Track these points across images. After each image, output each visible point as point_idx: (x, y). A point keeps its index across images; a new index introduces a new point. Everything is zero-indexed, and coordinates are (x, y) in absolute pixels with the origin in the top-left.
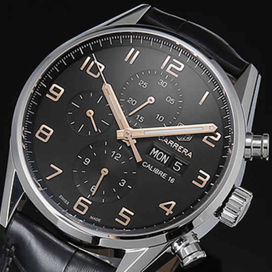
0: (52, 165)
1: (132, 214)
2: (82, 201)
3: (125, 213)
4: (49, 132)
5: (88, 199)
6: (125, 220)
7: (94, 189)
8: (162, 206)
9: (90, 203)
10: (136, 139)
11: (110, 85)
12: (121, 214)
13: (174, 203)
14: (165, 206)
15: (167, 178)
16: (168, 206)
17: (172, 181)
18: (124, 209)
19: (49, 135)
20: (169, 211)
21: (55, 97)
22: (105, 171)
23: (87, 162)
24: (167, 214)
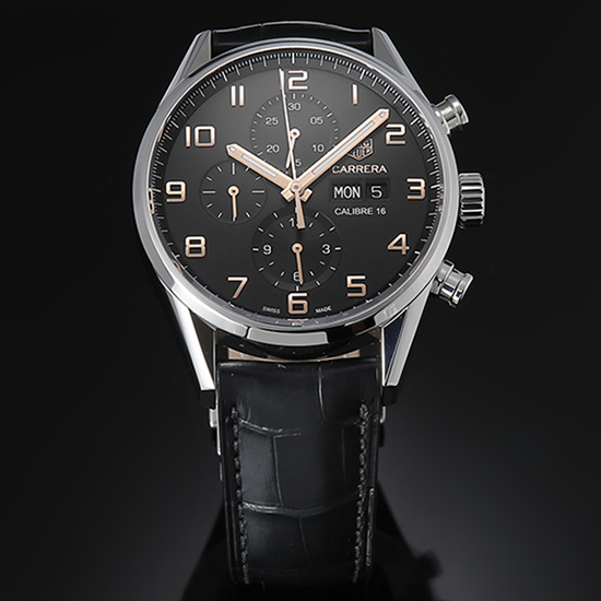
0: (230, 279)
1: (363, 277)
2: (294, 298)
3: (353, 281)
4: (199, 242)
5: (299, 292)
6: (359, 290)
7: (299, 276)
8: (391, 246)
9: (305, 295)
10: (308, 187)
11: (235, 145)
12: (349, 284)
13: (403, 236)
14: (395, 245)
15: (375, 211)
16: (399, 243)
17: (383, 211)
18: (349, 278)
19: (202, 245)
20: (404, 248)
21: (179, 196)
22: (297, 248)
23: (268, 250)
24: (404, 253)
